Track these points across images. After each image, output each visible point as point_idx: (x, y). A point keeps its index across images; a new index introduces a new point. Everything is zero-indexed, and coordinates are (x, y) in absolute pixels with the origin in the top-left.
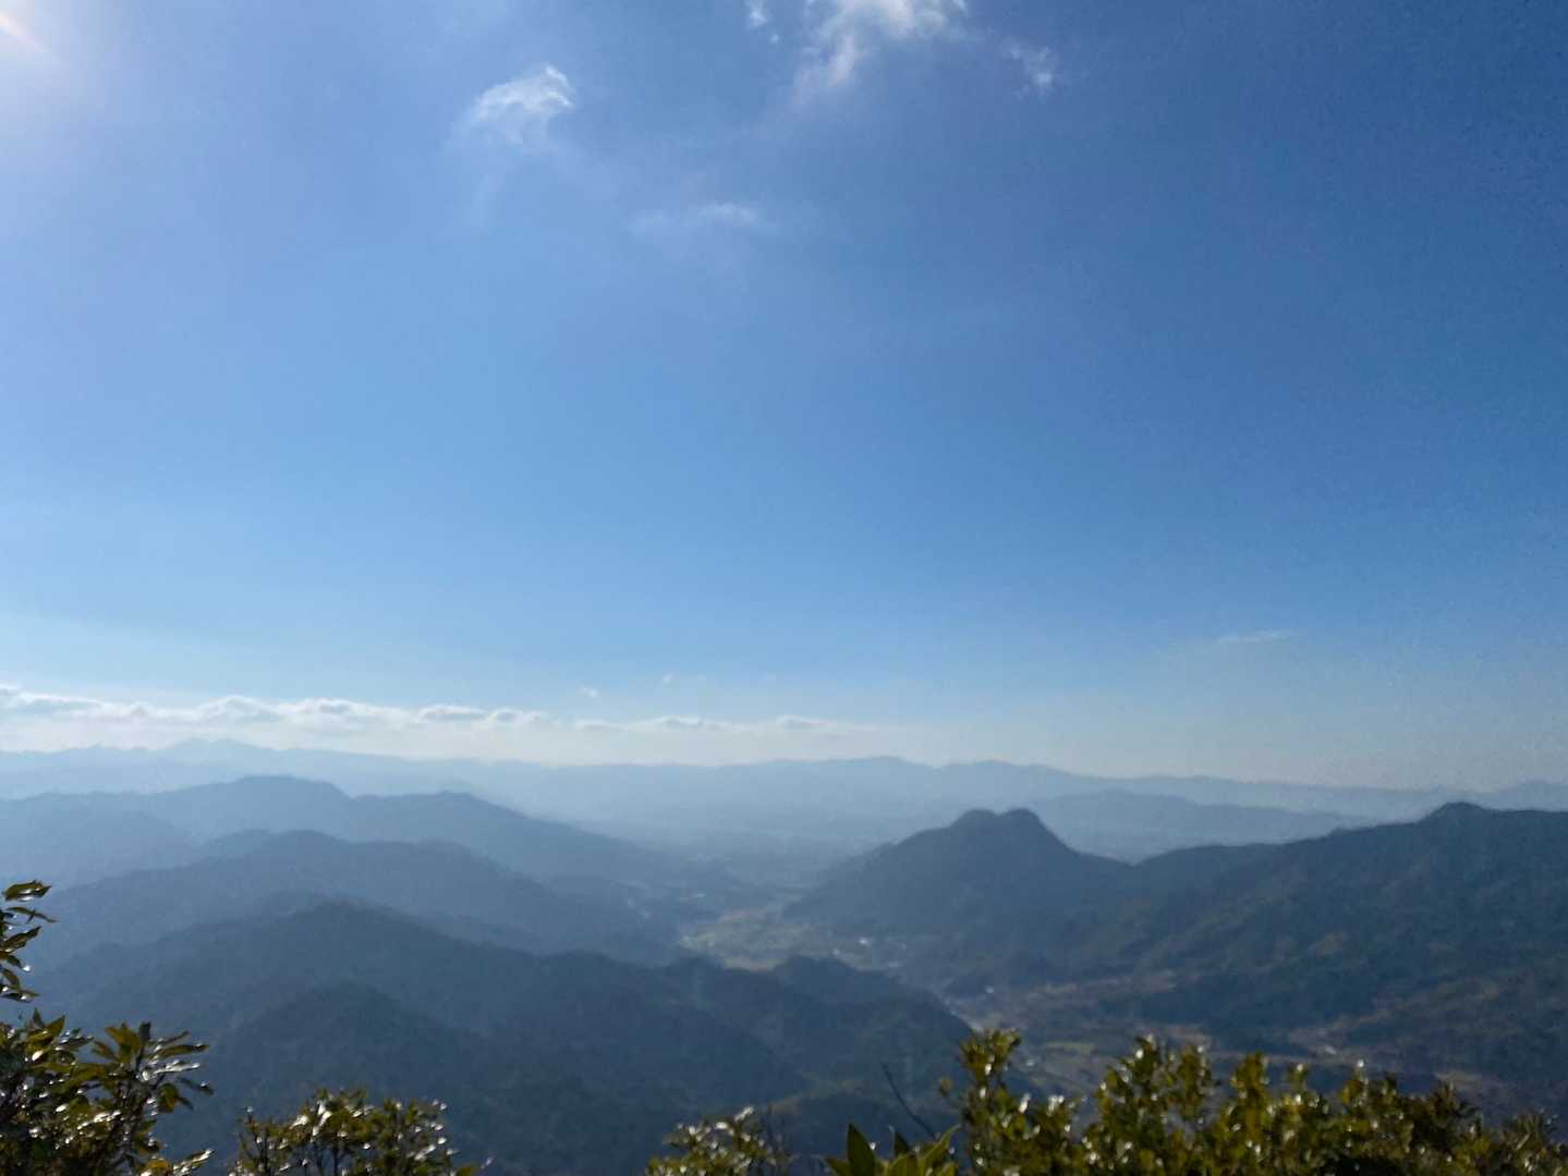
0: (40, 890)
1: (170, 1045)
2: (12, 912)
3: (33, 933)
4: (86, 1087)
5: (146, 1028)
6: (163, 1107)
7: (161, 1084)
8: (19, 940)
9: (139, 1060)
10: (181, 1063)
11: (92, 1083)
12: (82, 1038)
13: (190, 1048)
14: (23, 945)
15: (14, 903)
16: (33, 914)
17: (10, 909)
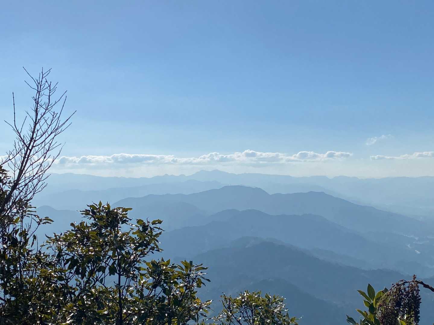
0: (160, 222)
1: (197, 268)
2: (154, 228)
3: (160, 233)
4: (177, 279)
5: (191, 262)
6: (198, 286)
7: (196, 278)
8: (157, 235)
9: (190, 271)
10: (201, 273)
11: (179, 278)
12: (175, 266)
13: (203, 268)
14: (158, 236)
15: (154, 226)
16: (159, 229)
17: (153, 227)
